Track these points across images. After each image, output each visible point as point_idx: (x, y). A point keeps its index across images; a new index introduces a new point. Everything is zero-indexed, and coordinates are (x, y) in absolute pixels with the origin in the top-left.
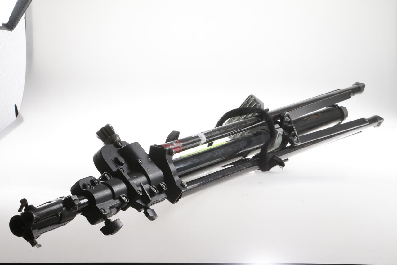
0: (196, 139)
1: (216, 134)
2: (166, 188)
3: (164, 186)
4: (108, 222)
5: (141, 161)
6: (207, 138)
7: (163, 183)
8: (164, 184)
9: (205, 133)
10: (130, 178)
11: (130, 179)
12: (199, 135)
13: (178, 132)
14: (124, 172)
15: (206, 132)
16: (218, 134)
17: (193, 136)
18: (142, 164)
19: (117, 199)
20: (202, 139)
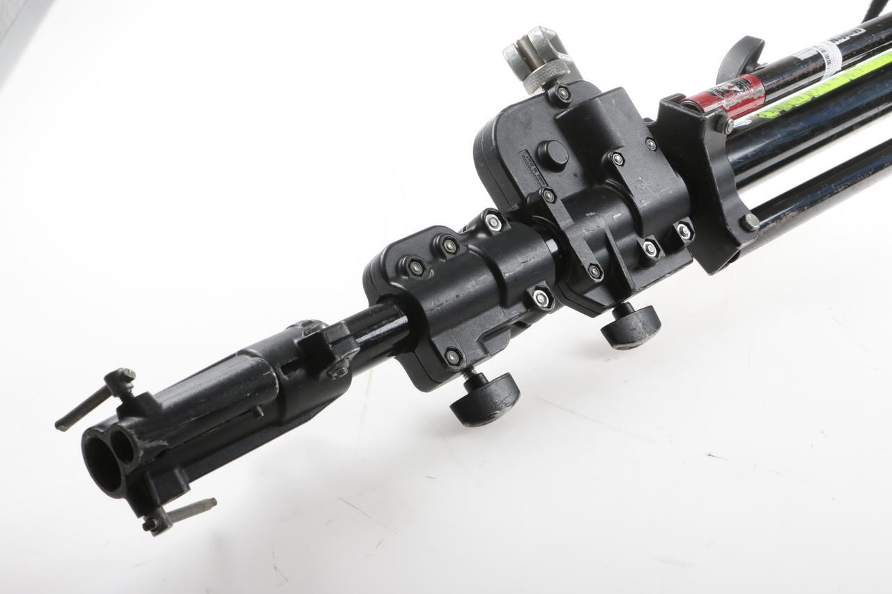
0: (812, 66)
1: (876, 42)
2: (690, 239)
3: (686, 229)
4: (475, 382)
5: (620, 154)
6: (845, 58)
7: (684, 220)
8: (687, 225)
9: (843, 41)
10: (573, 223)
11: (570, 227)
12: (824, 51)
13: (760, 40)
14: (554, 202)
15: (848, 38)
16: (881, 40)
17: (802, 57)
18: (622, 165)
19: (514, 304)
20: (829, 63)
